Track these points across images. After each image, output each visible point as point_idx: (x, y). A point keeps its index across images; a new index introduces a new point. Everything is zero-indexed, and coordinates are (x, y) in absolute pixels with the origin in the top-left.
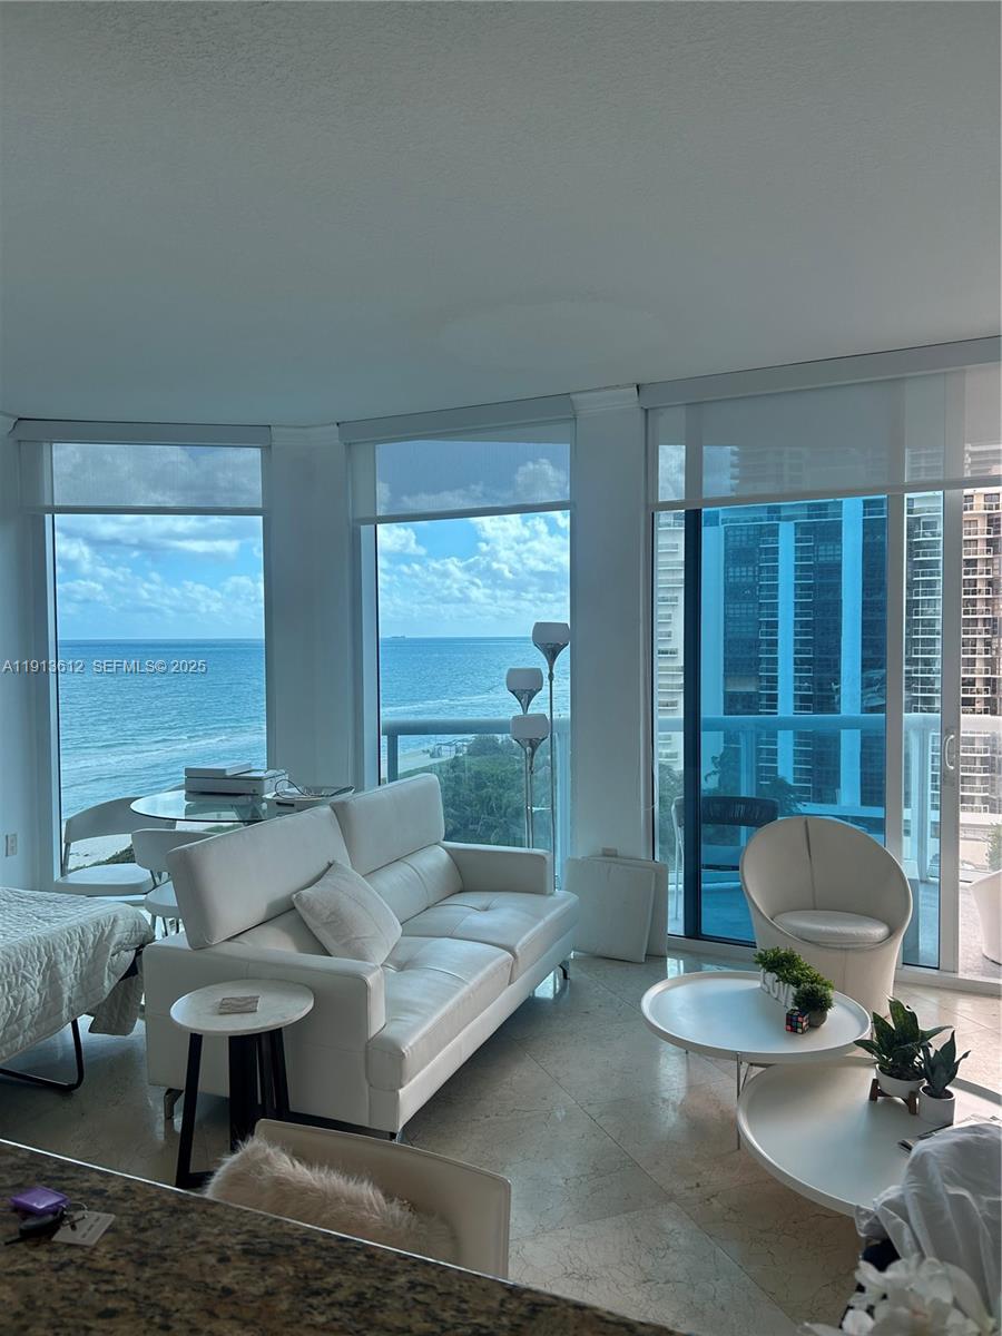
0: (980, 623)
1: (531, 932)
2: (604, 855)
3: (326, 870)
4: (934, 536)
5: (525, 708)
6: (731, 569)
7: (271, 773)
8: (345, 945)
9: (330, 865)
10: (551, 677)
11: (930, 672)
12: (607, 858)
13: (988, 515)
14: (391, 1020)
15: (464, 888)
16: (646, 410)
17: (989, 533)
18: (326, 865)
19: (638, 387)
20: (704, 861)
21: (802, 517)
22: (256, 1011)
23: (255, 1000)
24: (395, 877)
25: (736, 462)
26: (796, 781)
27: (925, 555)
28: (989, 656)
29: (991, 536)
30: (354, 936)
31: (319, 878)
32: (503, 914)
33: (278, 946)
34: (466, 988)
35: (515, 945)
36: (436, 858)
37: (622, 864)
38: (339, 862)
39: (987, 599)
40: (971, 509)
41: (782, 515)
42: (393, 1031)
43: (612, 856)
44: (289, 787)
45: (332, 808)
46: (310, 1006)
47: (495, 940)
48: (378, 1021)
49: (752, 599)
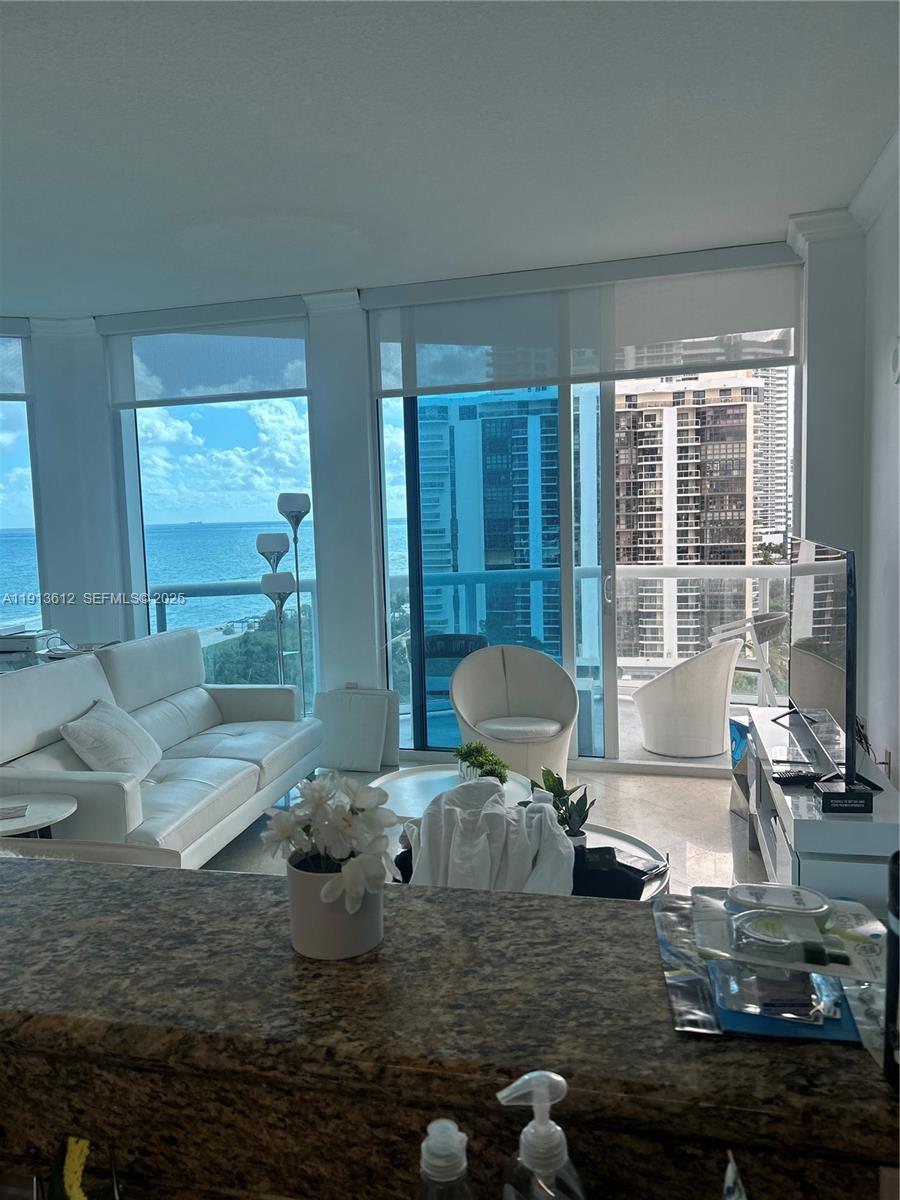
0: (691, 500)
1: (278, 748)
2: (348, 688)
3: (92, 707)
4: (654, 427)
5: (274, 568)
6: (488, 458)
7: (44, 632)
8: (109, 765)
9: (95, 703)
10: (296, 540)
11: (653, 542)
12: (349, 691)
13: (697, 409)
14: (147, 818)
15: (224, 720)
16: (368, 312)
17: (697, 424)
18: (92, 703)
19: (359, 291)
20: (428, 689)
21: (546, 411)
22: (24, 816)
23: (24, 808)
24: (157, 714)
25: (491, 361)
26: (546, 639)
27: (647, 443)
28: (698, 528)
29: (699, 427)
30: (116, 758)
31: (86, 713)
32: (256, 738)
33: (46, 766)
34: (215, 793)
35: (261, 760)
36: (197, 698)
37: (361, 694)
38: (103, 700)
39: (696, 480)
40: (683, 404)
41: (530, 408)
42: (149, 826)
43: (354, 688)
44: (62, 645)
45: (97, 657)
46: (74, 809)
47: (246, 757)
48: (136, 819)
49: (507, 483)
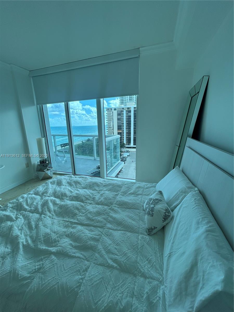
6: (118, 116)
41: (124, 109)
49: (121, 120)
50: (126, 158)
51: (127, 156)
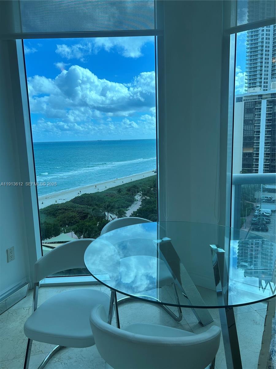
21: (269, 98)
41: (263, 97)
49: (252, 124)
50: (268, 216)
51: (270, 212)
